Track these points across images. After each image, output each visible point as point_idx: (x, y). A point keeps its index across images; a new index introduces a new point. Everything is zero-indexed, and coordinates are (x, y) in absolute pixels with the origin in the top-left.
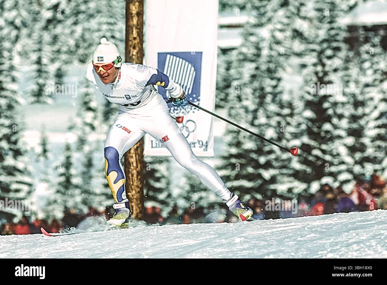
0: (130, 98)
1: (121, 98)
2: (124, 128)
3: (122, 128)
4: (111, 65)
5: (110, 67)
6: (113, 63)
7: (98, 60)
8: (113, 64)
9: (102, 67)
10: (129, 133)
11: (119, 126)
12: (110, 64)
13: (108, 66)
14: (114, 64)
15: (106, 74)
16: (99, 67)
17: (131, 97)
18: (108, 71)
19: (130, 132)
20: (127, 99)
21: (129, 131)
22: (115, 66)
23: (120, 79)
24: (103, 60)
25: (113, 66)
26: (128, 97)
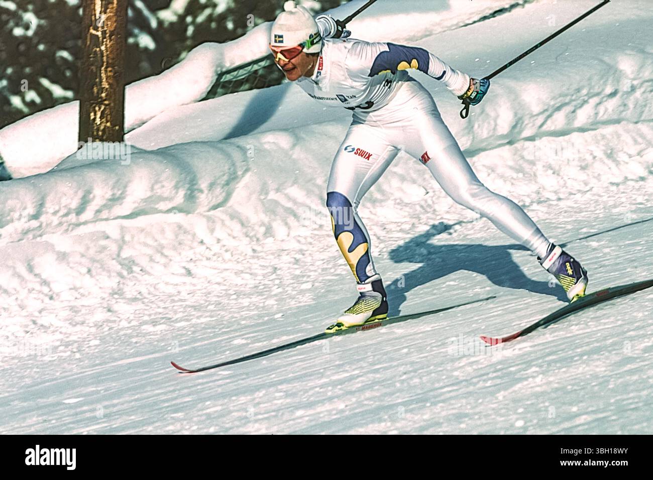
0: (346, 100)
1: (332, 99)
2: (359, 152)
3: (355, 151)
4: (299, 50)
5: (296, 54)
6: (302, 45)
7: (276, 41)
8: (300, 48)
9: (282, 52)
10: (368, 158)
11: (349, 149)
12: (294, 48)
13: (293, 52)
14: (303, 48)
15: (290, 66)
16: (277, 52)
17: (347, 98)
18: (293, 61)
19: (370, 156)
20: (342, 102)
21: (367, 156)
22: (305, 50)
23: (322, 69)
24: (282, 42)
25: (302, 51)
26: (342, 97)
